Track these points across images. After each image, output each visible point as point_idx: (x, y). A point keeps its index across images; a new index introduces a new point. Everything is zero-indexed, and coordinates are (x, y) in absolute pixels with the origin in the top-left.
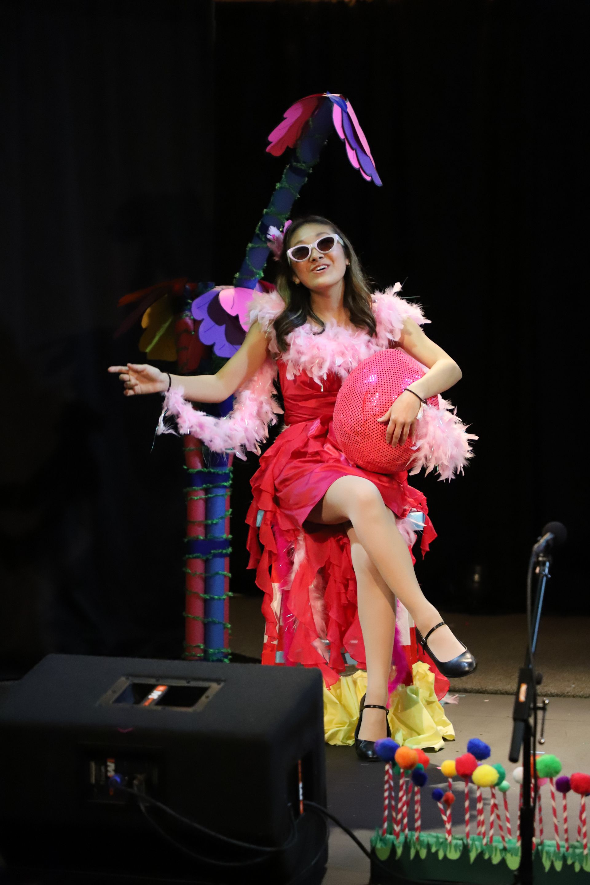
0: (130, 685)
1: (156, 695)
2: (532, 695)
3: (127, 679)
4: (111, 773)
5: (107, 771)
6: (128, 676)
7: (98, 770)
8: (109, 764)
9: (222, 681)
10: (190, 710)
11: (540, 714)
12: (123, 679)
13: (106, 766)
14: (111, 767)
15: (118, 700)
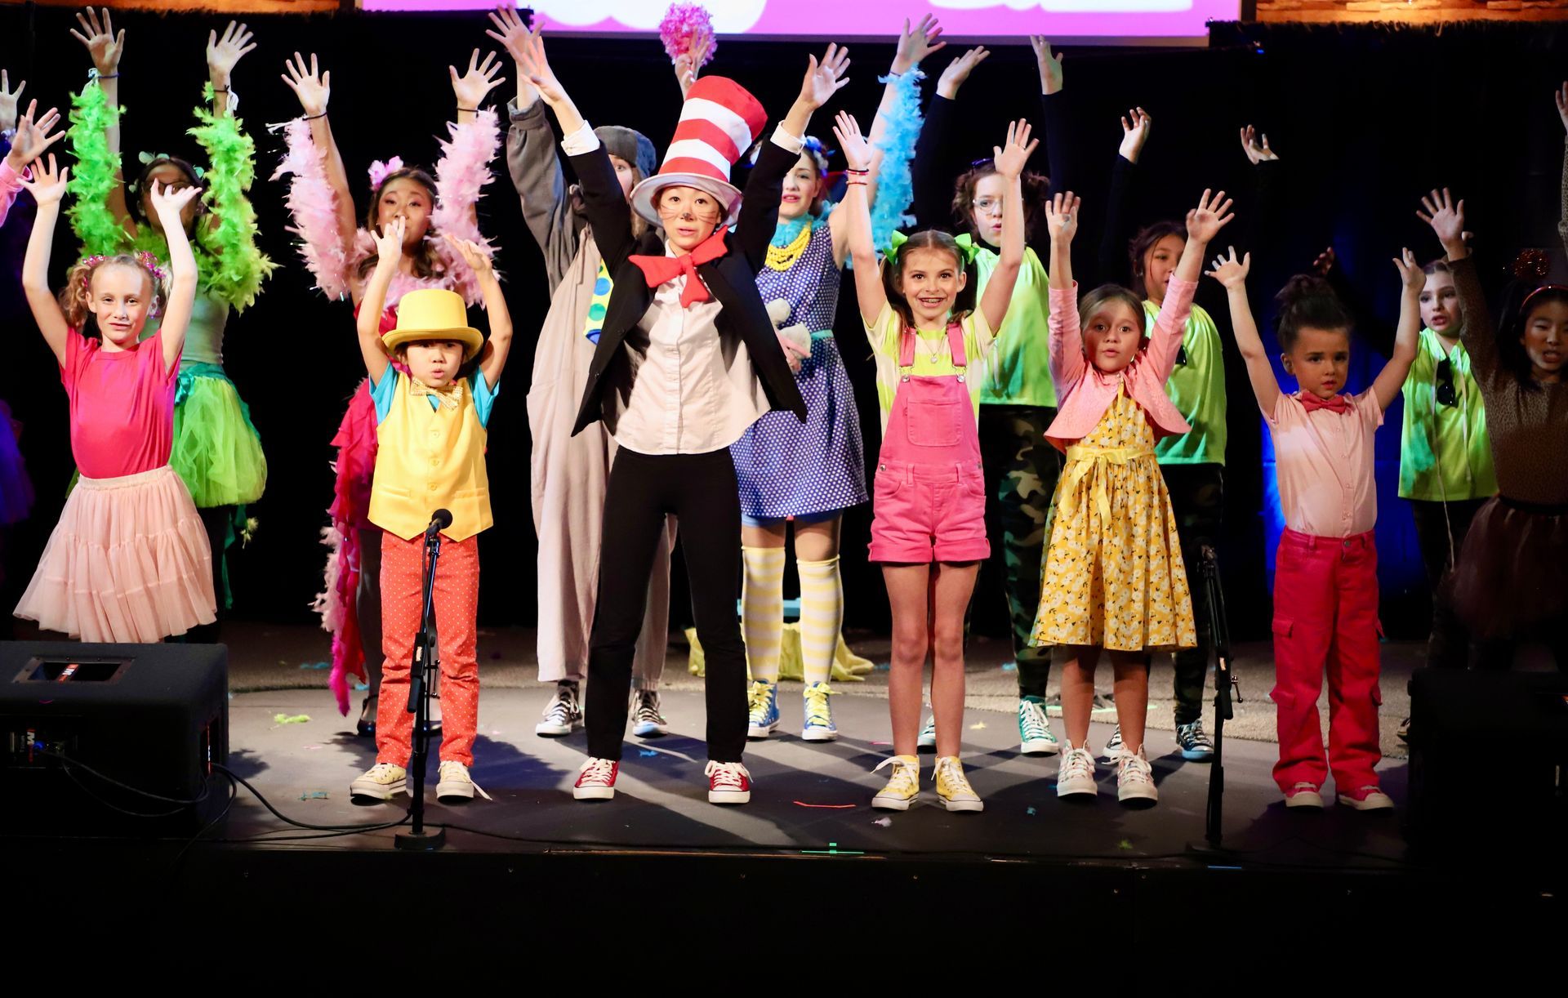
0: (41, 665)
1: (69, 672)
2: (427, 655)
3: (38, 659)
4: (31, 742)
5: (27, 740)
6: (38, 657)
7: (18, 741)
8: (29, 733)
9: (133, 658)
10: (105, 683)
11: (433, 671)
12: (34, 660)
13: (26, 736)
14: (31, 736)
15: (32, 677)
